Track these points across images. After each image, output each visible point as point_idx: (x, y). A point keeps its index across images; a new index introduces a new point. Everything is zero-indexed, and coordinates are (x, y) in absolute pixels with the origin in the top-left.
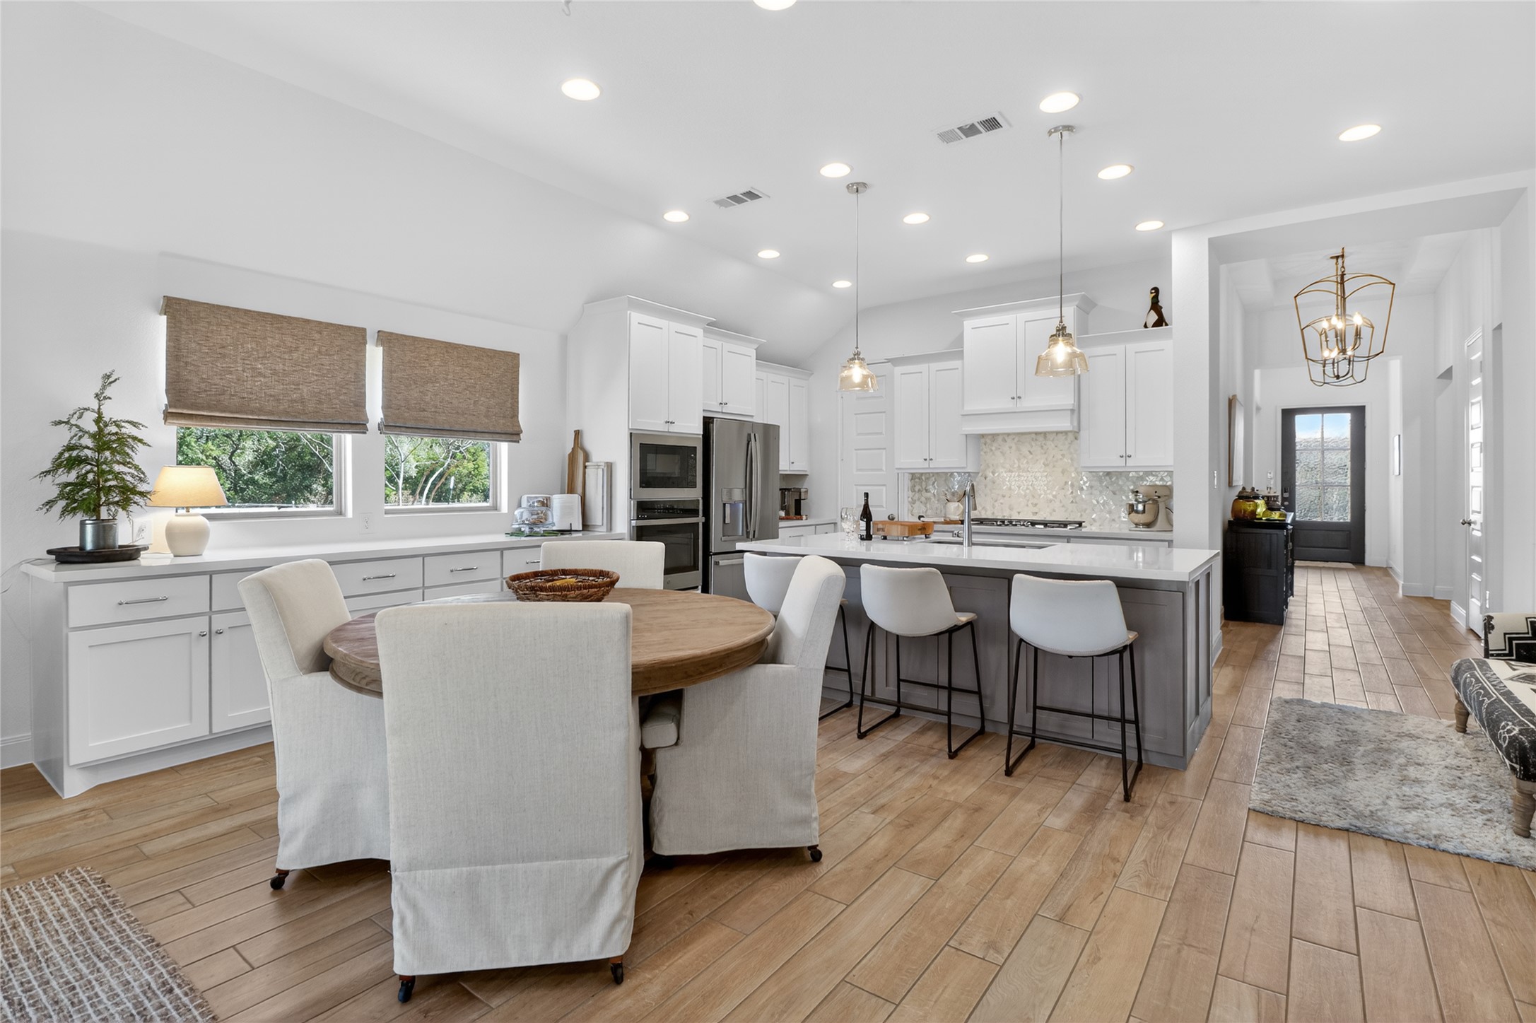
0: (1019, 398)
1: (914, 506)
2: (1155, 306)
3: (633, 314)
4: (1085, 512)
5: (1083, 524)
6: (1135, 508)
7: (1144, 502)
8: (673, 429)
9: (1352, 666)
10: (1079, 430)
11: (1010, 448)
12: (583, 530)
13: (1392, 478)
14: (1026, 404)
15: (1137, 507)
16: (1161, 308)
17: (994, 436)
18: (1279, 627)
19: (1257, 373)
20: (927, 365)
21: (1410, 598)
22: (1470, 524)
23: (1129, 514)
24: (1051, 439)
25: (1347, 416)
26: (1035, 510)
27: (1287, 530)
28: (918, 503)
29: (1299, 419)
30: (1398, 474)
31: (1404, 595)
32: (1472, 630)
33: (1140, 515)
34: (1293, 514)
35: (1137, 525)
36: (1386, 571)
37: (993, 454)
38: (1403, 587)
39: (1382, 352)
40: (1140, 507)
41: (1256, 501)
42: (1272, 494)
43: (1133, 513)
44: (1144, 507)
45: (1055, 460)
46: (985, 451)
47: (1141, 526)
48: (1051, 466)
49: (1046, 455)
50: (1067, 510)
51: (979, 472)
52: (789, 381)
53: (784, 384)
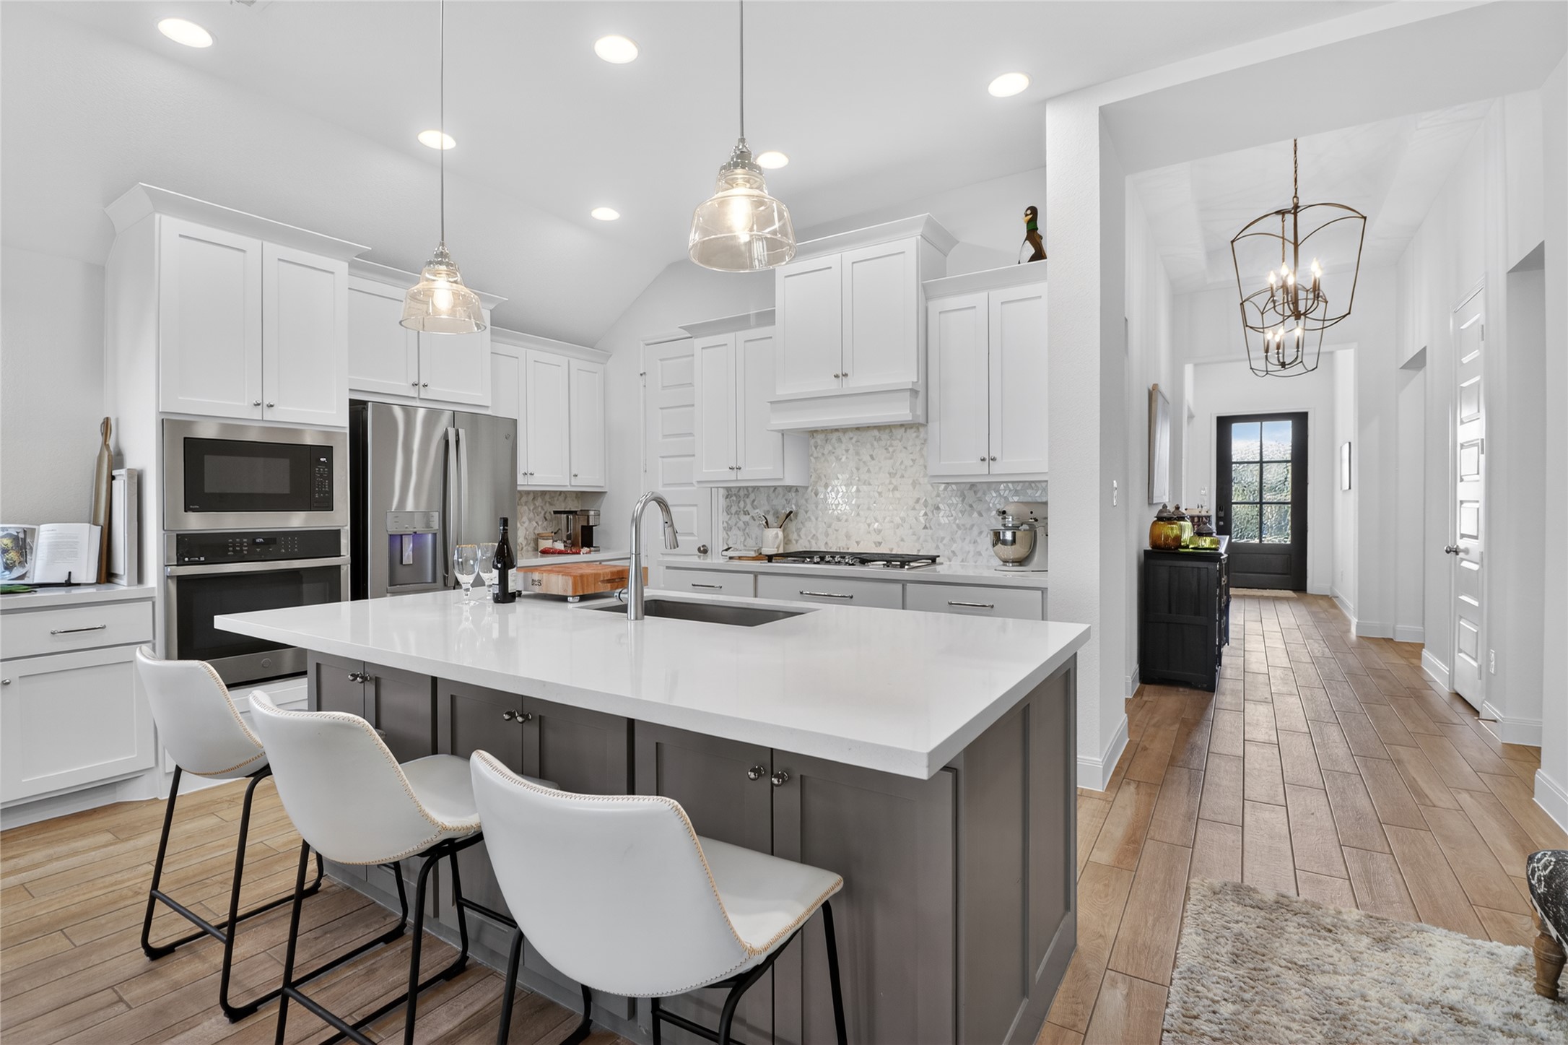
0: (846, 375)
1: (729, 533)
2: (1033, 235)
3: (165, 218)
4: (941, 542)
5: (937, 559)
6: (1001, 538)
7: (1015, 528)
8: (270, 415)
9: (1314, 778)
10: (927, 422)
11: (847, 451)
12: (99, 582)
13: (1339, 495)
14: (857, 382)
15: (1004, 536)
16: (1041, 237)
17: (827, 432)
18: (1211, 693)
19: (1189, 370)
20: (734, 334)
21: (1367, 641)
22: (1457, 552)
23: (994, 546)
24: (899, 437)
25: (1288, 424)
26: (879, 539)
27: (1220, 561)
28: (735, 531)
29: (1235, 427)
30: (1348, 488)
31: (1359, 637)
32: (1458, 694)
33: (1009, 547)
34: (1228, 537)
35: (1005, 562)
36: (1330, 600)
37: (826, 460)
38: (1358, 626)
39: (1349, 313)
40: (1009, 536)
41: (1182, 523)
42: (1204, 513)
43: (1000, 545)
44: (1014, 534)
45: (903, 467)
46: (815, 455)
47: (1011, 565)
48: (898, 476)
49: (892, 461)
50: (919, 539)
51: (808, 486)
52: (569, 363)
53: (560, 366)
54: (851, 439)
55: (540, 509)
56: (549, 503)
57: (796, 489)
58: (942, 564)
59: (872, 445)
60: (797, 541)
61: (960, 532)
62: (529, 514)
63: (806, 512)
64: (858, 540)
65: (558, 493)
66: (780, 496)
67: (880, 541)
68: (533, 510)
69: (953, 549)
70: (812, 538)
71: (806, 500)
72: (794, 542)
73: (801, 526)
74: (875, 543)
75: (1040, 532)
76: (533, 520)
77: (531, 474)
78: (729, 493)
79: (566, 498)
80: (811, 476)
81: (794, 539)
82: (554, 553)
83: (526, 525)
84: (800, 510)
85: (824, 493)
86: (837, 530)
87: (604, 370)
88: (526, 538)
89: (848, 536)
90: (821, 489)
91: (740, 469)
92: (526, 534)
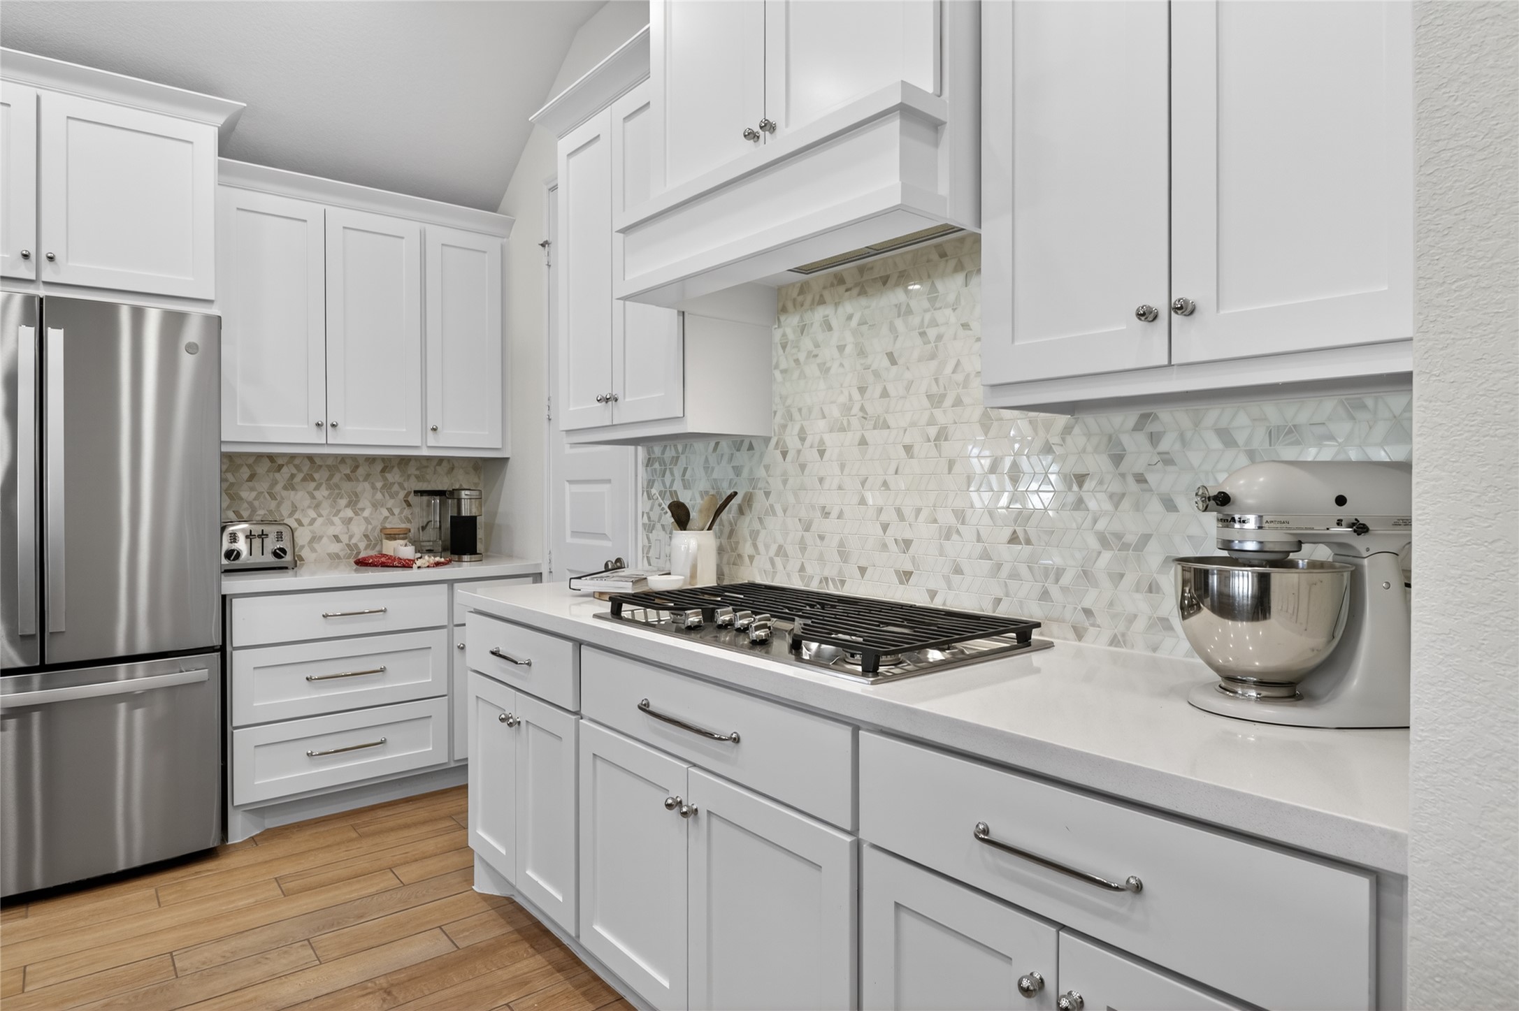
0: (769, 127)
5: (1035, 635)
6: (1215, 589)
7: (1270, 559)
10: (979, 222)
15: (1225, 579)
20: (609, 109)
23: (1187, 612)
24: (951, 298)
26: (905, 564)
33: (1242, 626)
37: (803, 375)
40: (1243, 584)
43: (1206, 613)
44: (1263, 583)
45: (959, 377)
46: (783, 366)
47: (1253, 693)
48: (948, 402)
49: (933, 364)
50: (999, 566)
51: (770, 436)
52: (423, 234)
53: (402, 238)
54: (850, 317)
55: (396, 488)
57: (740, 443)
58: (1048, 646)
59: (892, 328)
60: (751, 558)
61: (1107, 556)
62: (374, 495)
63: (767, 494)
64: (863, 563)
65: (434, 463)
66: (724, 462)
67: (909, 567)
68: (381, 489)
69: (1087, 603)
70: (777, 554)
71: (767, 468)
72: (747, 559)
73: (756, 525)
74: (897, 572)
75: (1377, 573)
76: (382, 506)
77: (333, 425)
78: (649, 455)
79: (453, 469)
80: (775, 412)
81: (740, 556)
82: (384, 565)
83: (366, 513)
84: (751, 490)
85: (799, 452)
86: (822, 538)
87: (502, 247)
88: (366, 536)
89: (844, 555)
90: (792, 442)
91: (616, 400)
92: (367, 529)
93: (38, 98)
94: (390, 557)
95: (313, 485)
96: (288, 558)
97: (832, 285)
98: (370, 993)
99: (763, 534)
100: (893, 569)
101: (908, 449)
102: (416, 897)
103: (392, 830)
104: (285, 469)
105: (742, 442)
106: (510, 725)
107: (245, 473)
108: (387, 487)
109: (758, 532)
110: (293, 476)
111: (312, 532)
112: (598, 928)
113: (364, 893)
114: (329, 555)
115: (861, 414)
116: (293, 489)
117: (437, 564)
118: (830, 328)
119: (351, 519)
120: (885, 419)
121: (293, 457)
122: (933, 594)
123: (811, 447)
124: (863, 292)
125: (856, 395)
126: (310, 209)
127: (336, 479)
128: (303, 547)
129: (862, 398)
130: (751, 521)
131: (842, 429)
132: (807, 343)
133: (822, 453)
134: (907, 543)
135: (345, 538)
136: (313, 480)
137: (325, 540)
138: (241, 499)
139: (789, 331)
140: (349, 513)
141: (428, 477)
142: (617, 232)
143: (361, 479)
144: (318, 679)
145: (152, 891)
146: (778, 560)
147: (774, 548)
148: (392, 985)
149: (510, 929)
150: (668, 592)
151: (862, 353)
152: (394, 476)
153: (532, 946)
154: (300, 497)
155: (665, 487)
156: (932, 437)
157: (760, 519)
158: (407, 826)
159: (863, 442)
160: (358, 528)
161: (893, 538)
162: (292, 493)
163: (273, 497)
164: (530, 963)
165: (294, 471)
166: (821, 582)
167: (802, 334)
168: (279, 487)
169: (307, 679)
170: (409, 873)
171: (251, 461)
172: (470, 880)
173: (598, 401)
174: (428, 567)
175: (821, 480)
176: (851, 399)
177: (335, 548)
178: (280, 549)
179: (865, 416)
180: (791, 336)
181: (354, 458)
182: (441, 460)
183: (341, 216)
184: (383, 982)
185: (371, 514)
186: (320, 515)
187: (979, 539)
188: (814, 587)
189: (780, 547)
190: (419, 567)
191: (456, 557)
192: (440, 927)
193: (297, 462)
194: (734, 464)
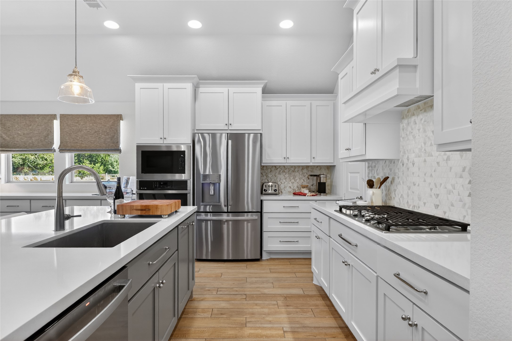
3: (137, 84)
5: (468, 228)
8: (166, 141)
37: (408, 139)
51: (399, 159)
52: (311, 104)
53: (306, 106)
54: (421, 120)
55: (305, 174)
56: (311, 171)
57: (391, 161)
60: (394, 198)
62: (299, 176)
63: (398, 178)
64: (425, 201)
65: (316, 167)
66: (387, 167)
67: (438, 203)
68: (302, 174)
70: (401, 197)
71: (398, 169)
76: (302, 179)
77: (288, 158)
78: (369, 165)
79: (321, 169)
80: (401, 151)
81: (391, 197)
82: (300, 195)
83: (298, 181)
84: (394, 176)
85: (407, 164)
86: (413, 192)
87: (334, 103)
88: (297, 187)
89: (420, 199)
90: (405, 161)
91: (350, 149)
92: (298, 185)
93: (228, 90)
94: (302, 193)
95: (285, 173)
96: (277, 192)
97: (416, 109)
98: (281, 297)
99: (397, 190)
100: (433, 204)
101: (438, 163)
102: (299, 280)
103: (298, 264)
104: (278, 169)
105: (392, 161)
106: (318, 238)
107: (269, 170)
108: (303, 174)
109: (396, 190)
110: (280, 171)
111: (284, 185)
112: (333, 295)
113: (287, 276)
114: (288, 191)
115: (424, 152)
116: (280, 174)
117: (313, 195)
118: (416, 124)
119: (294, 182)
120: (431, 153)
121: (280, 166)
122: (445, 213)
123: (410, 162)
124: (425, 111)
125: (423, 145)
126: (283, 103)
127: (290, 172)
128: (282, 189)
129: (425, 146)
130: (394, 186)
131: (419, 157)
132: (409, 129)
133: (413, 164)
134: (438, 195)
135: (292, 187)
136: (285, 172)
137: (287, 188)
138: (269, 177)
139: (404, 125)
140: (293, 181)
141: (314, 171)
142: (343, 104)
143: (296, 172)
144: (282, 222)
145: (246, 265)
146: (401, 199)
147: (400, 195)
148: (287, 297)
149: (319, 294)
150: (362, 206)
151: (425, 131)
152: (305, 171)
153: (322, 299)
154: (282, 176)
155: (372, 175)
156: (445, 159)
157: (396, 185)
158: (302, 264)
159: (425, 161)
160: (296, 185)
161: (433, 193)
162: (280, 175)
163: (276, 176)
164: (321, 302)
165: (280, 170)
166: (413, 207)
167: (408, 125)
168: (277, 174)
169: (280, 222)
170: (298, 275)
171: (271, 167)
172: (312, 280)
173: (346, 150)
174: (310, 196)
175: (413, 173)
176: (422, 147)
177: (290, 190)
178: (275, 189)
179: (426, 152)
180: (405, 127)
181: (295, 166)
182: (318, 166)
183: (290, 103)
184: (285, 295)
185: (299, 181)
186: (286, 181)
187: (459, 195)
188: (410, 209)
189: (402, 195)
190: (308, 196)
191: (319, 194)
192: (302, 288)
193: (281, 167)
194: (390, 168)
